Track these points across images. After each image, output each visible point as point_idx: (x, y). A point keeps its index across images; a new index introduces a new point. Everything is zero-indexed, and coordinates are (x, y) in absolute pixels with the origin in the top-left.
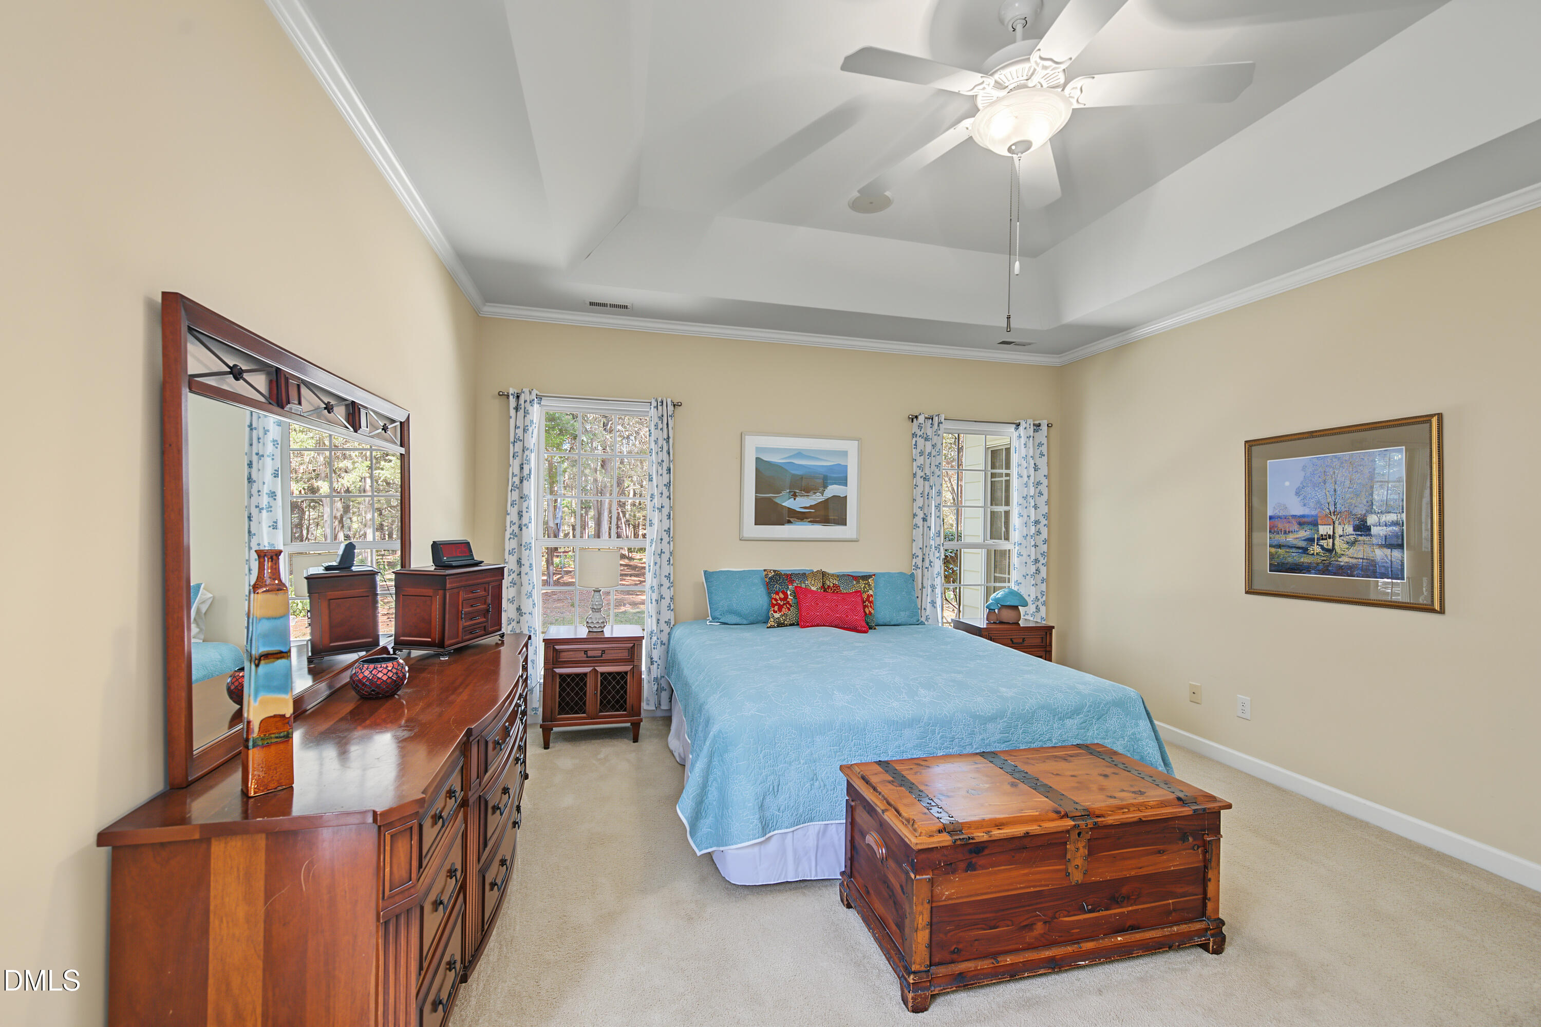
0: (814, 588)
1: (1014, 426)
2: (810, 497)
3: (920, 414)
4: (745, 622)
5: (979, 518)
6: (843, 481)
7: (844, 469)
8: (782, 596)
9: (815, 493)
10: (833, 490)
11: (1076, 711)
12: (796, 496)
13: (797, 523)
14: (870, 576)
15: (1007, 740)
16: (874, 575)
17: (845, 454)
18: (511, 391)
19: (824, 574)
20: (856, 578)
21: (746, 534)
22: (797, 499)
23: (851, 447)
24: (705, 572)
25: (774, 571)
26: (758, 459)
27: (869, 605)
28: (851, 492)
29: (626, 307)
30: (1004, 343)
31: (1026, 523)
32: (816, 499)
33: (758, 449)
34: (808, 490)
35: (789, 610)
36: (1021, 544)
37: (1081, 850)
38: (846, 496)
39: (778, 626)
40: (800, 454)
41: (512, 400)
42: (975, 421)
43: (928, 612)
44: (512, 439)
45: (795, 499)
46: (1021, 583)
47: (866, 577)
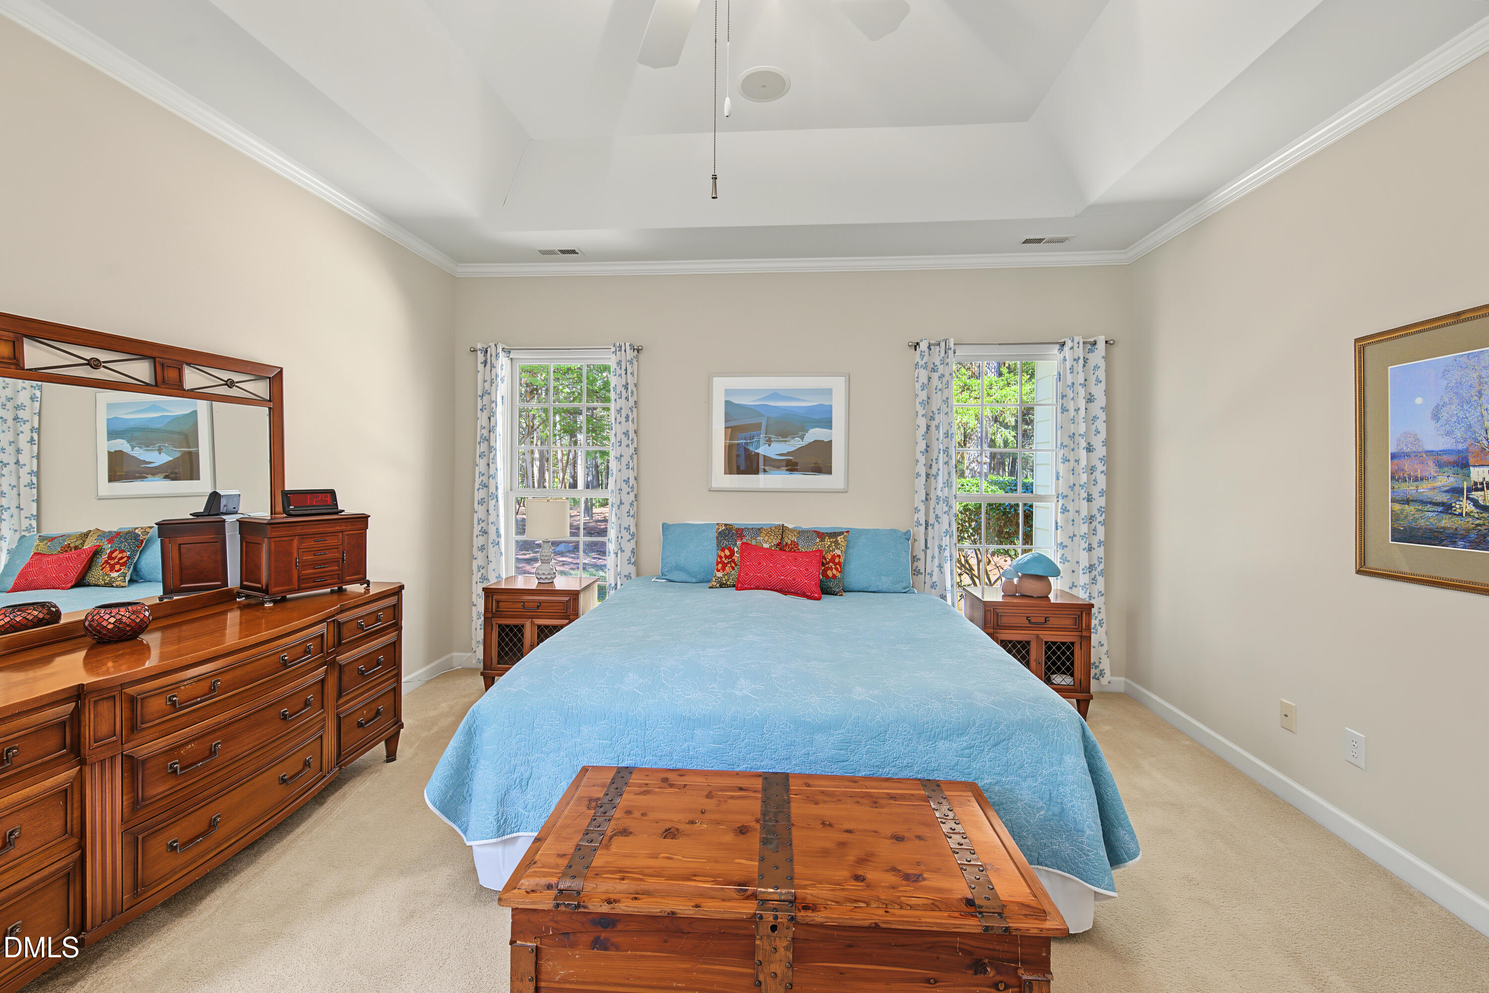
0: (766, 546)
1: (1058, 346)
2: (788, 443)
3: (922, 341)
4: (694, 580)
5: (1049, 464)
6: (827, 423)
7: (829, 409)
8: (727, 553)
9: (793, 438)
10: (815, 434)
11: (961, 730)
12: (772, 441)
13: (773, 472)
14: (841, 533)
15: (844, 758)
16: (848, 532)
17: (828, 392)
18: (479, 346)
19: (783, 529)
20: (821, 535)
21: (715, 485)
22: (772, 444)
23: (838, 384)
24: (663, 525)
25: (726, 525)
26: (728, 403)
27: (833, 566)
28: (837, 435)
29: (573, 252)
30: (1027, 241)
31: (1073, 470)
32: (794, 444)
33: (728, 392)
34: (784, 434)
35: (733, 569)
36: (1067, 496)
37: (782, 951)
38: (831, 441)
39: (721, 587)
40: (776, 395)
41: (481, 357)
42: (1000, 344)
43: (935, 579)
44: (480, 393)
45: (769, 445)
46: (1066, 546)
47: (834, 535)
